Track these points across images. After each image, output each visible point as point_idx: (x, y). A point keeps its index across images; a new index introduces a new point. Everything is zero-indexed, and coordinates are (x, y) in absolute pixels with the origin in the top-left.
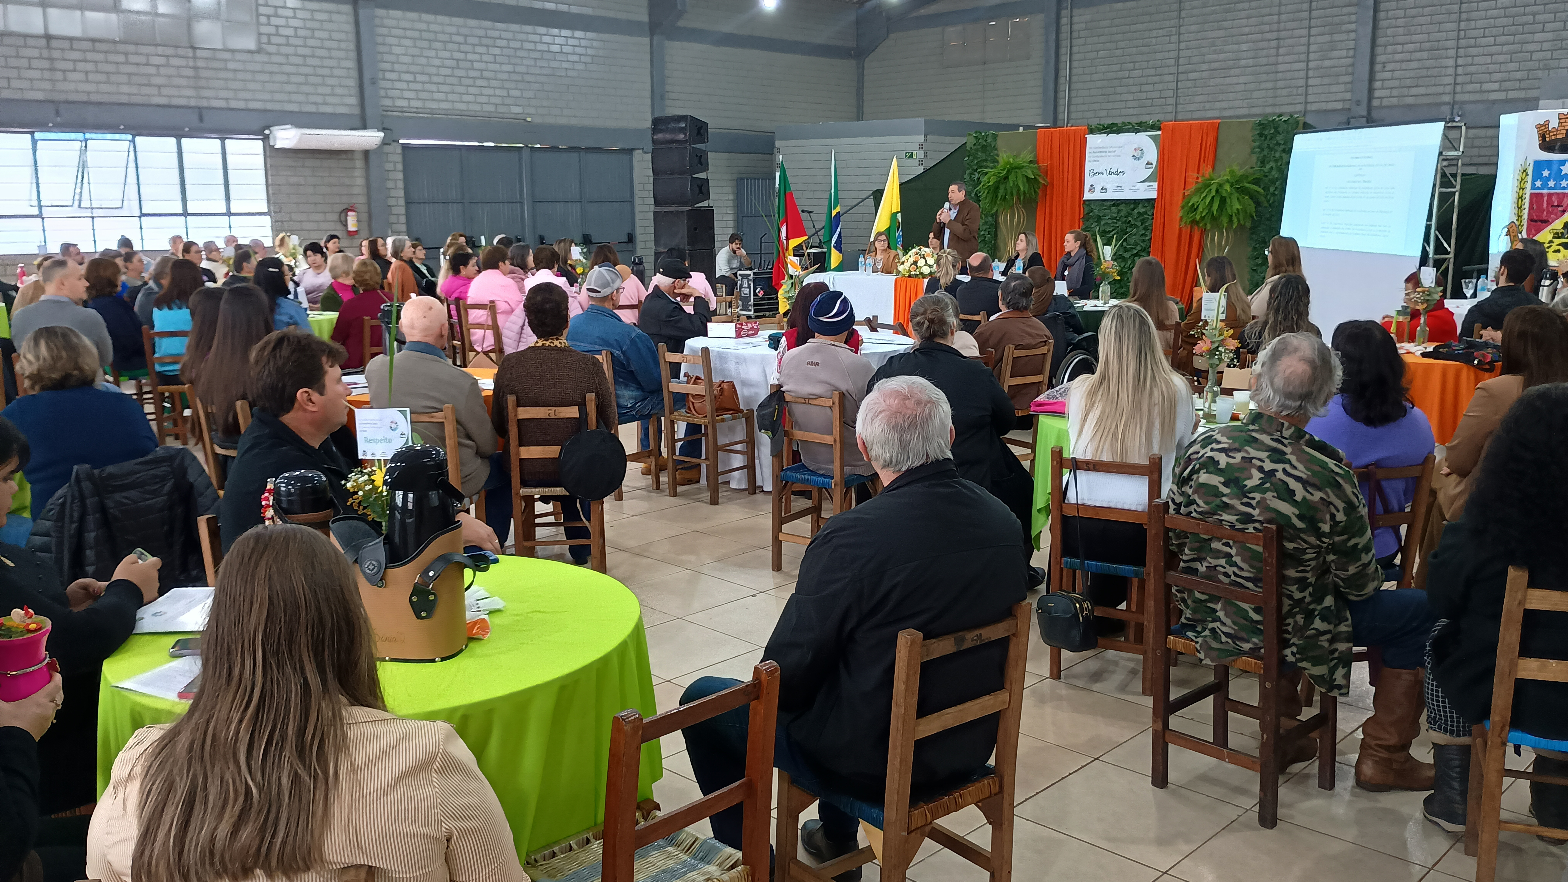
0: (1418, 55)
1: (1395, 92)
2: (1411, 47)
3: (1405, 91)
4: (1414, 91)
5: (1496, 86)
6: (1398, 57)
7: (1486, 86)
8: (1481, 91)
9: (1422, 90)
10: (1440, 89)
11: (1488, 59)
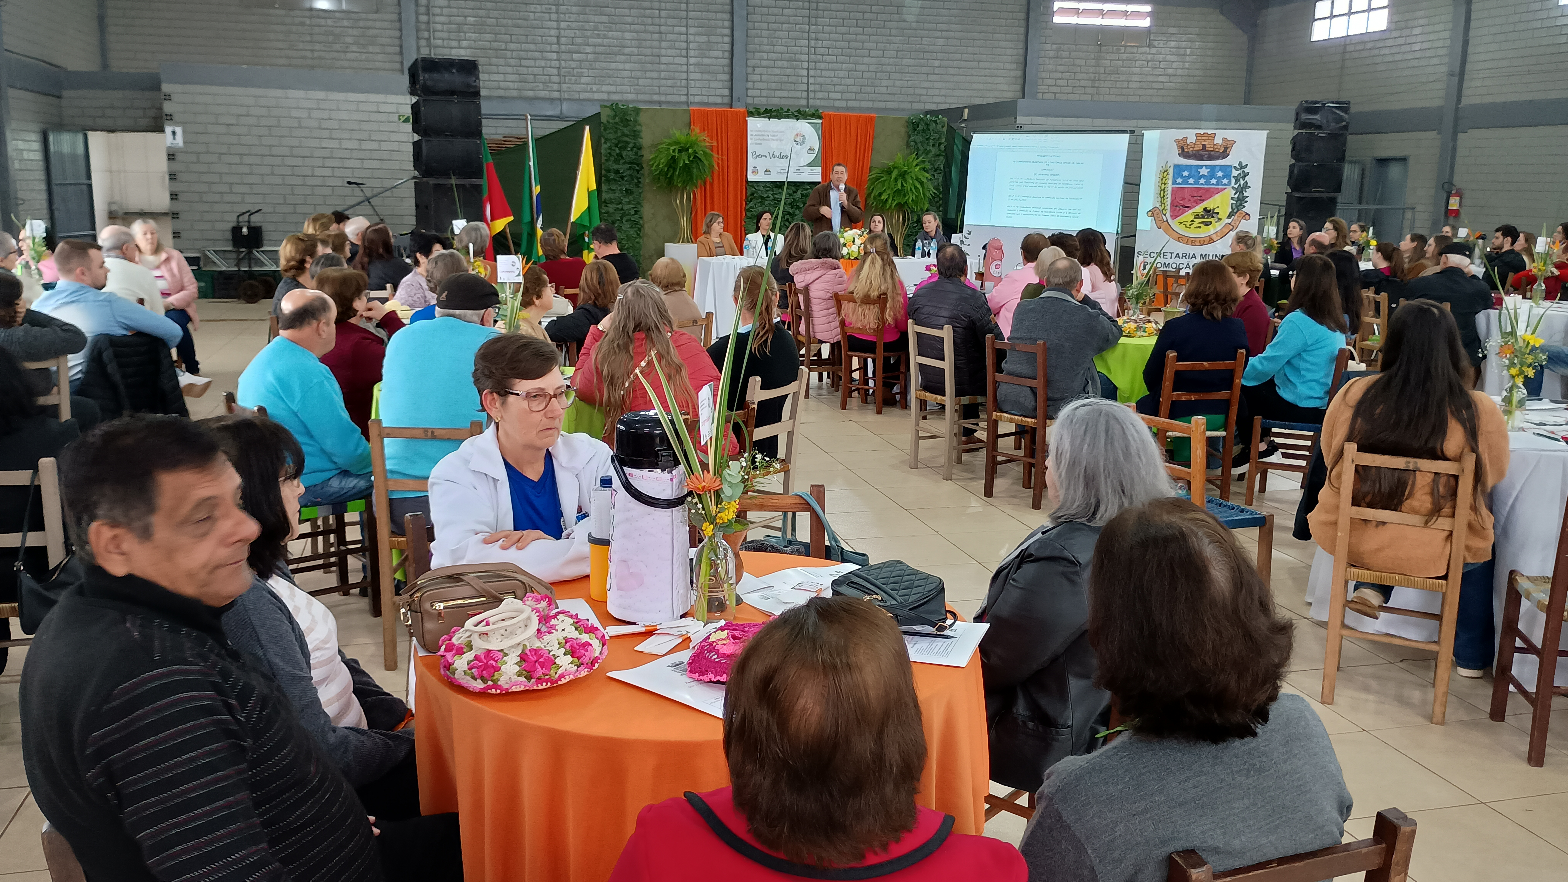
0: (779, 63)
1: (764, 93)
2: (774, 56)
3: (772, 93)
4: (779, 93)
5: (839, 96)
6: (764, 63)
7: (832, 95)
8: (828, 99)
9: (785, 94)
10: (798, 94)
11: (832, 74)
